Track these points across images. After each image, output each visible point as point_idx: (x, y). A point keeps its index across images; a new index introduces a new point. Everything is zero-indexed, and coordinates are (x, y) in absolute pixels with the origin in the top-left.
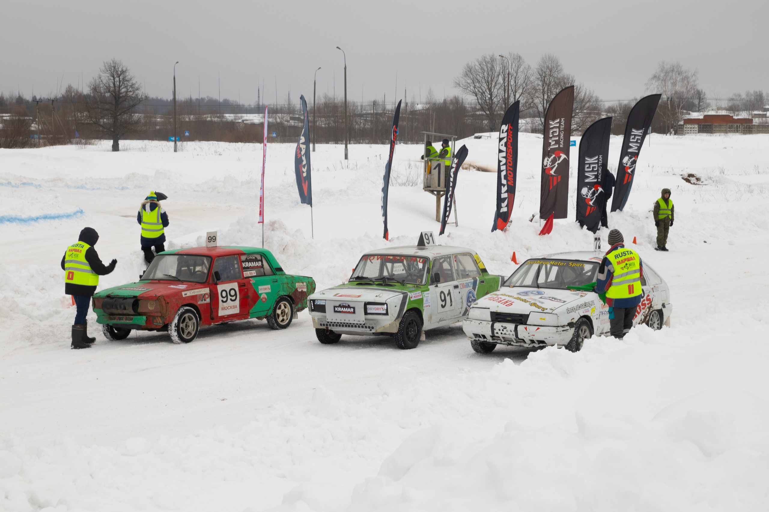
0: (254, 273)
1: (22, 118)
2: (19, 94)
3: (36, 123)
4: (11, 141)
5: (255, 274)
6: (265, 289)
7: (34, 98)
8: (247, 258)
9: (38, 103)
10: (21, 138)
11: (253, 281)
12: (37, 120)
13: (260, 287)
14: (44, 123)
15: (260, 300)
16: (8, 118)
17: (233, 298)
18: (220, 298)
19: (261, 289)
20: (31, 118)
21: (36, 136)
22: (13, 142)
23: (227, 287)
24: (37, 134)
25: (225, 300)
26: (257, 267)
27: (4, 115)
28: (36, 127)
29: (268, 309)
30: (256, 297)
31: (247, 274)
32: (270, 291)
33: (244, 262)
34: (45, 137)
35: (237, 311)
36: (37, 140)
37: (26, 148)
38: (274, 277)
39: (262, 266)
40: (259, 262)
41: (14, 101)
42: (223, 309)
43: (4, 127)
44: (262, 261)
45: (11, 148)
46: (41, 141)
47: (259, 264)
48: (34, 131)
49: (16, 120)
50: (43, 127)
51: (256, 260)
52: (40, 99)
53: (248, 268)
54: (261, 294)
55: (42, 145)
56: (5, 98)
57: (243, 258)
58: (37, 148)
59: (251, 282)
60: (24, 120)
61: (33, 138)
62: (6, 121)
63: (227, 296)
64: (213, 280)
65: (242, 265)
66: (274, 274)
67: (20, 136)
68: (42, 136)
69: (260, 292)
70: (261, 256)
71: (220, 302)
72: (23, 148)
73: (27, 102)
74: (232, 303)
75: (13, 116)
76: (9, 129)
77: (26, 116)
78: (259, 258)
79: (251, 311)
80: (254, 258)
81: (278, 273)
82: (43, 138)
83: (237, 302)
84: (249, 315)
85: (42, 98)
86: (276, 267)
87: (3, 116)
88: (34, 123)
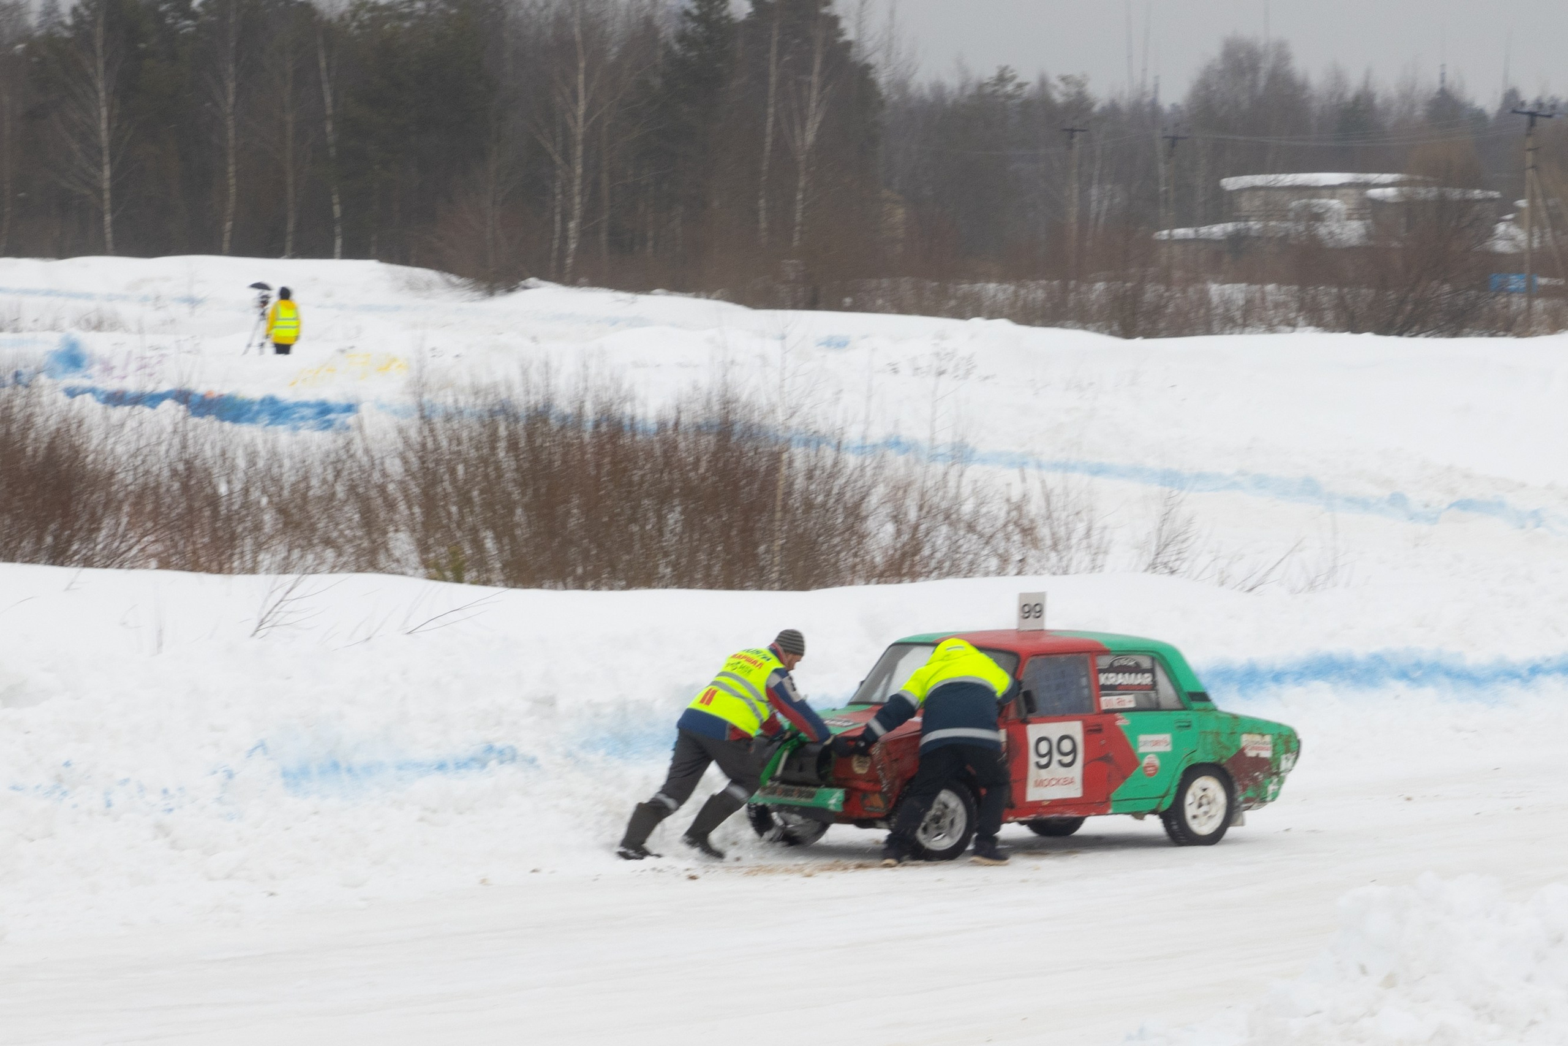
0: (1129, 701)
1: (1456, 194)
2: (1443, 81)
3: (1514, 221)
4: (1402, 302)
5: (1132, 705)
6: (1157, 743)
7: (1511, 100)
8: (1111, 664)
9: (1532, 124)
10: (1447, 288)
11: (1123, 722)
12: (1522, 203)
13: (1142, 738)
14: (1555, 220)
15: (1138, 770)
16: (1390, 192)
17: (1067, 759)
18: (1033, 758)
19: (1145, 743)
20: (1496, 194)
21: (1516, 282)
22: (1409, 308)
23: (1054, 730)
24: (1519, 272)
25: (1044, 761)
26: (1139, 687)
27: (1374, 177)
28: (1512, 239)
29: (1161, 793)
30: (1129, 762)
31: (1108, 702)
32: (1168, 749)
33: (1104, 671)
34: (1556, 287)
35: (1075, 791)
36: (1518, 303)
37: (1468, 335)
38: (1182, 715)
39: (1153, 686)
40: (1146, 675)
41: (1419, 112)
42: (1039, 784)
43: (1369, 235)
44: (1152, 671)
45: (1400, 334)
46: (1539, 304)
47: (1146, 679)
48: (1502, 255)
49: (1425, 202)
50: (1548, 237)
51: (1137, 669)
52: (1539, 104)
53: (1113, 689)
54: (1145, 754)
55: (1540, 323)
56: (1378, 101)
57: (1104, 662)
58: (1519, 335)
59: (1119, 723)
60: (1470, 203)
61: (1502, 289)
62: (1379, 204)
63: (1050, 753)
64: (1019, 712)
65: (1097, 680)
66: (1184, 709)
67: (1445, 281)
68: (1543, 281)
69: (1142, 750)
70: (1153, 659)
71: (1032, 769)
72: (1455, 335)
73: (1479, 116)
74: (1063, 772)
75: (1410, 183)
76: (1395, 244)
77: (1475, 188)
78: (1146, 663)
79: (1114, 796)
80: (1132, 663)
81: (1196, 705)
82: (1547, 292)
83: (1076, 771)
84: (1108, 807)
85: (1545, 100)
86: (1192, 690)
87: (1368, 185)
88: (1509, 217)
